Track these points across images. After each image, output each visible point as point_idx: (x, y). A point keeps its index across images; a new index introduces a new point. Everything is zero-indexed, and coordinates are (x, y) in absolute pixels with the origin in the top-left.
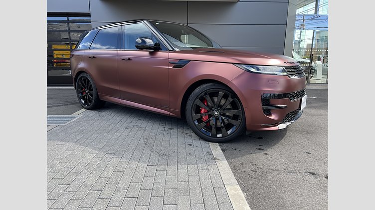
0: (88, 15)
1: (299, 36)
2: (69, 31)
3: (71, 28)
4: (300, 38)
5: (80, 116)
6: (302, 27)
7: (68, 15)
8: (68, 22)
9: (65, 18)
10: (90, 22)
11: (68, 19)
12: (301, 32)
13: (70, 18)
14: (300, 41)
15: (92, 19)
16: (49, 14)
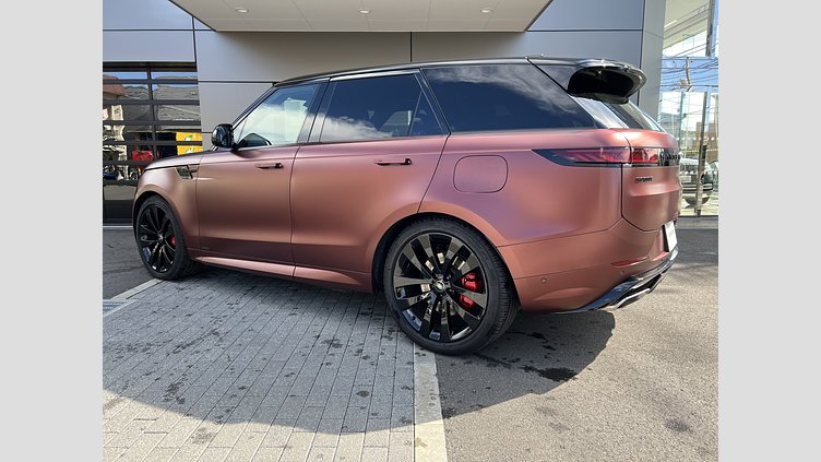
0: (192, 67)
1: (678, 106)
2: (152, 102)
3: (158, 96)
4: (680, 110)
5: (131, 301)
6: (684, 86)
7: (149, 67)
8: (150, 82)
9: (143, 75)
10: (195, 82)
11: (149, 75)
12: (683, 96)
13: (155, 75)
14: (681, 116)
15: (200, 75)
16: (107, 67)
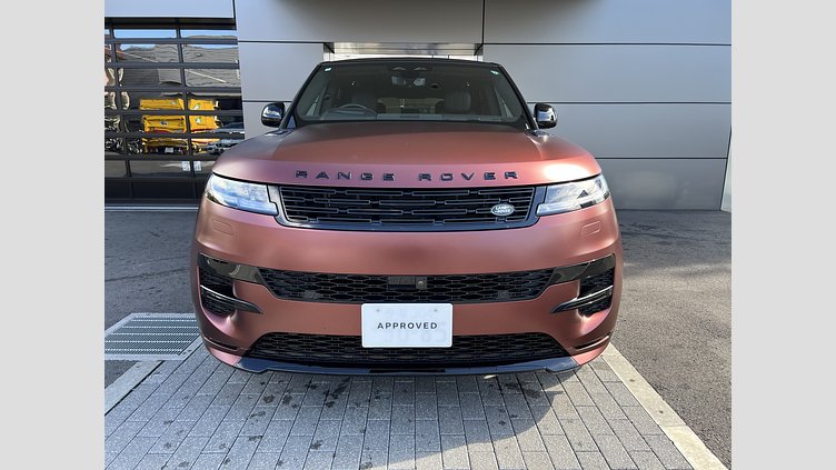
0: (228, 24)
2: (182, 66)
3: (187, 58)
7: (178, 23)
8: (180, 42)
9: (171, 33)
10: (234, 41)
11: (179, 34)
13: (186, 33)
15: (239, 33)
